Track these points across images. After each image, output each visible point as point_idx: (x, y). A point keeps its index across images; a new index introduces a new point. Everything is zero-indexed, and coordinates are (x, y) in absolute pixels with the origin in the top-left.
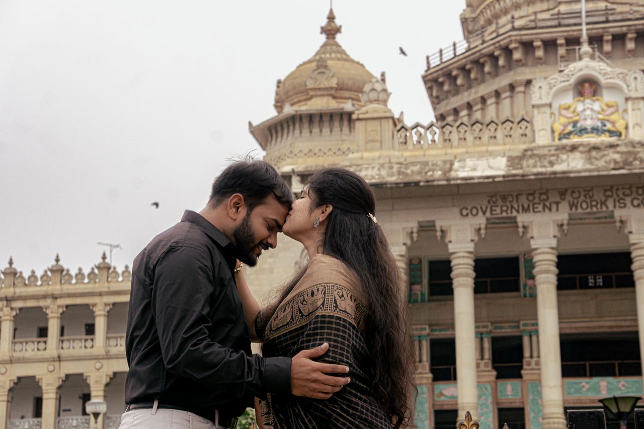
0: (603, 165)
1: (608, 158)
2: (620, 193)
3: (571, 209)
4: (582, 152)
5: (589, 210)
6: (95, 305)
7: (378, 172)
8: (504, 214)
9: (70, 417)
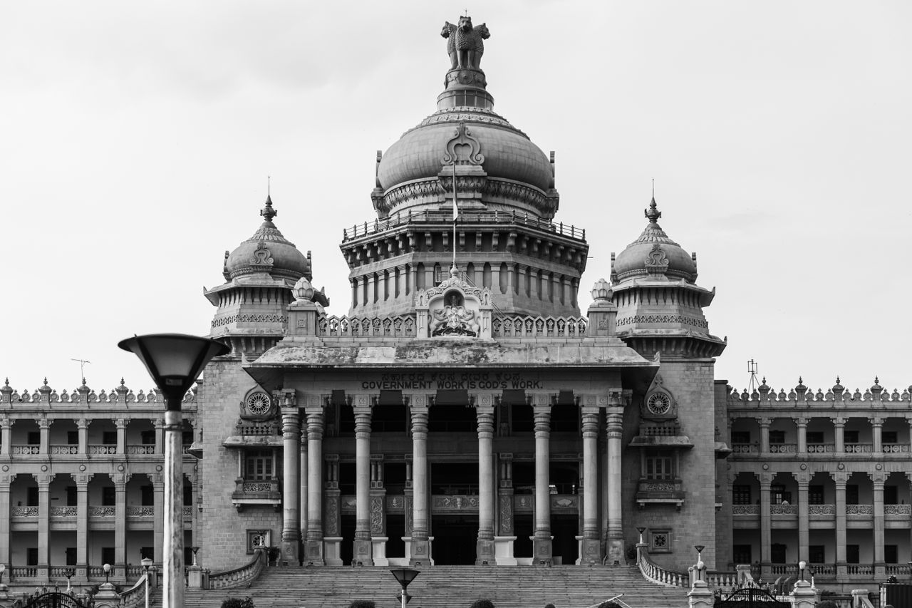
0: (462, 359)
1: (464, 354)
2: (472, 377)
3: (439, 387)
4: (448, 348)
5: (451, 388)
6: (78, 420)
7: (304, 354)
8: (393, 388)
9: (61, 507)
